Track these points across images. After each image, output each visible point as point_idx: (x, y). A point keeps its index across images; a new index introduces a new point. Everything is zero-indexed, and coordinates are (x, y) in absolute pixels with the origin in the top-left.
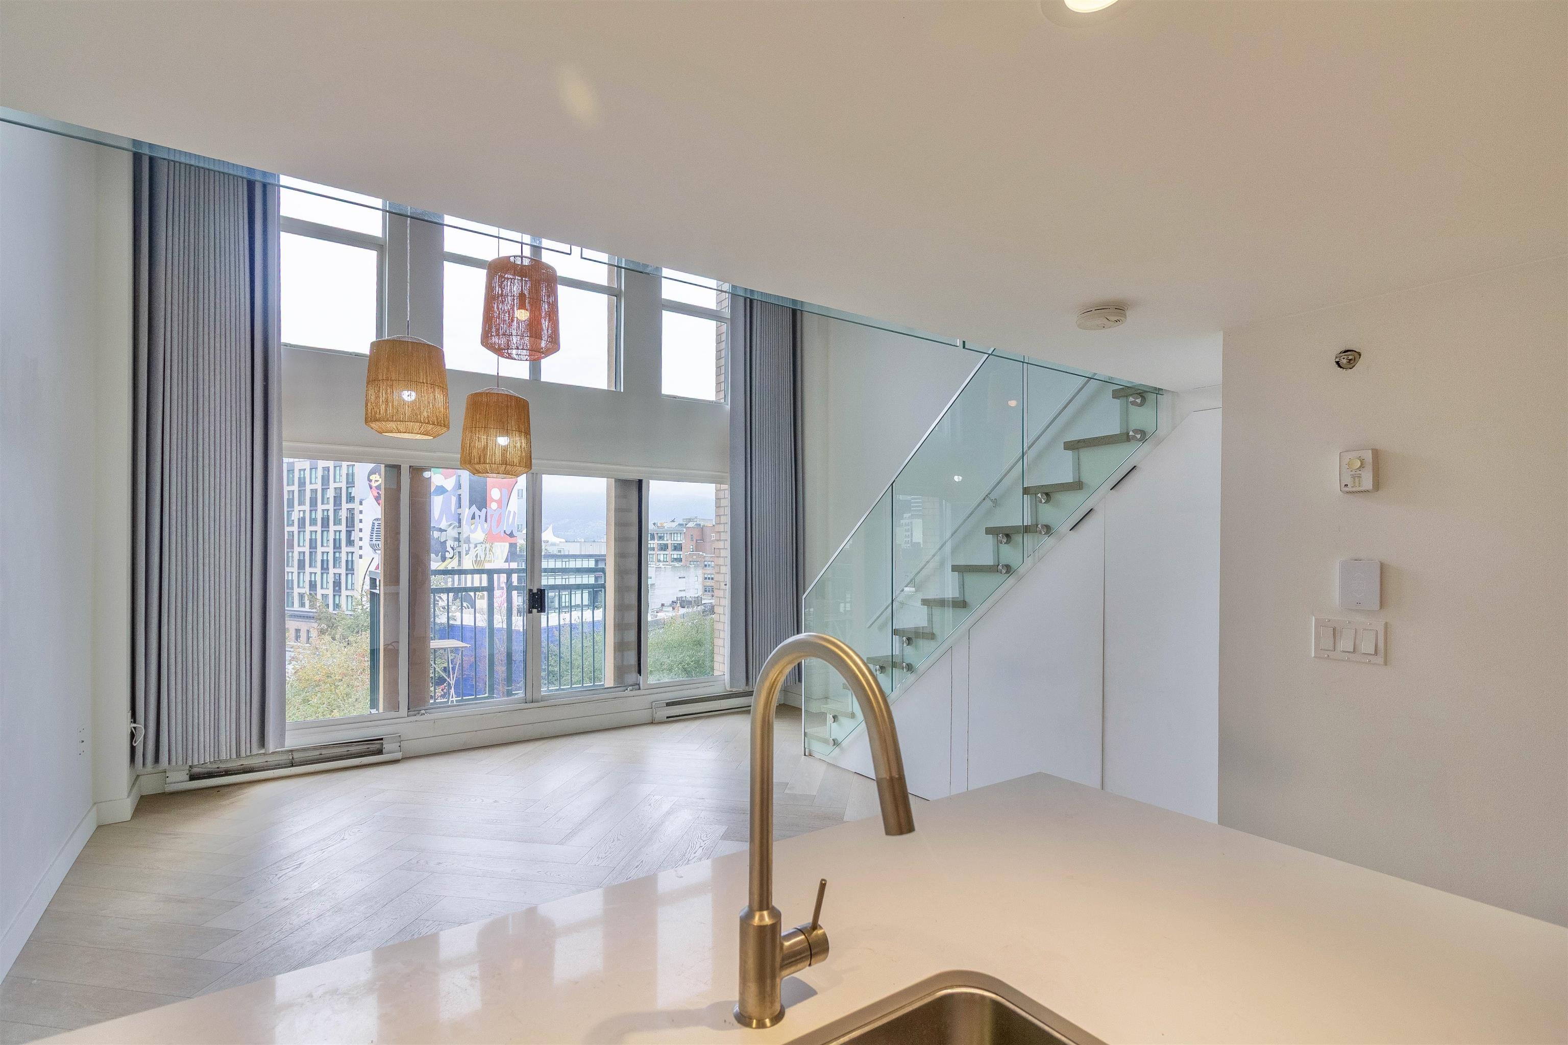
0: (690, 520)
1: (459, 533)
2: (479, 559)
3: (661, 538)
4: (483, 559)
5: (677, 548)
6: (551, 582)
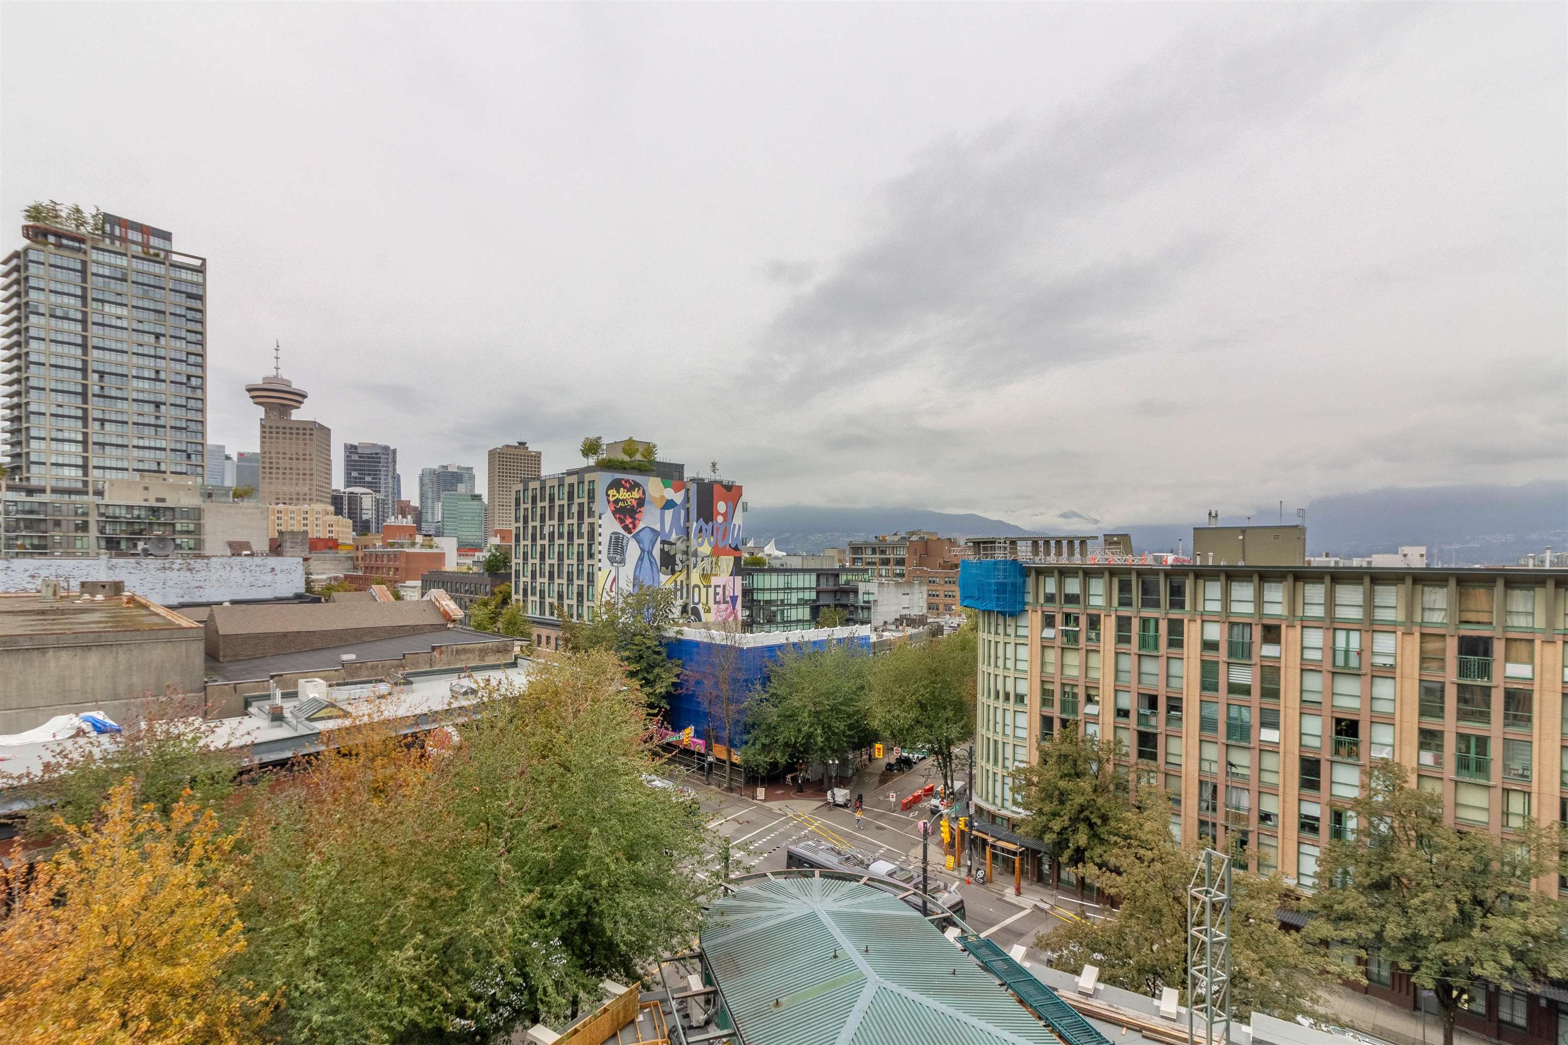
0: (913, 533)
1: (688, 547)
2: (705, 572)
3: (883, 552)
4: (709, 572)
5: (900, 562)
6: (774, 596)
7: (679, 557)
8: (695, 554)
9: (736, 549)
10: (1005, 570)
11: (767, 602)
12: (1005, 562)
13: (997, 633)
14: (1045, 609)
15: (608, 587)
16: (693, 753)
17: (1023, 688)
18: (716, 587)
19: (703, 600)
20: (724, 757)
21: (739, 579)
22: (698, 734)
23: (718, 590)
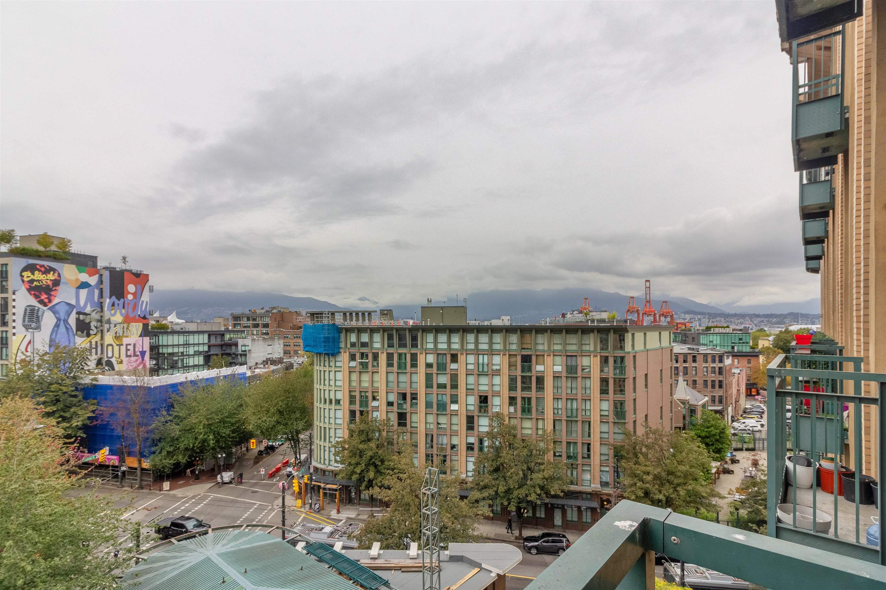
0: (274, 308)
1: (102, 317)
2: (118, 335)
3: (254, 320)
4: (121, 335)
5: (266, 326)
6: (176, 350)
7: (93, 324)
8: (109, 322)
9: (144, 318)
10: (328, 330)
11: (170, 354)
12: (329, 325)
13: (324, 366)
14: (350, 351)
15: (23, 348)
16: (108, 466)
17: (339, 396)
18: (127, 345)
19: (116, 354)
20: (136, 465)
21: (147, 340)
22: (112, 452)
23: (129, 347)
